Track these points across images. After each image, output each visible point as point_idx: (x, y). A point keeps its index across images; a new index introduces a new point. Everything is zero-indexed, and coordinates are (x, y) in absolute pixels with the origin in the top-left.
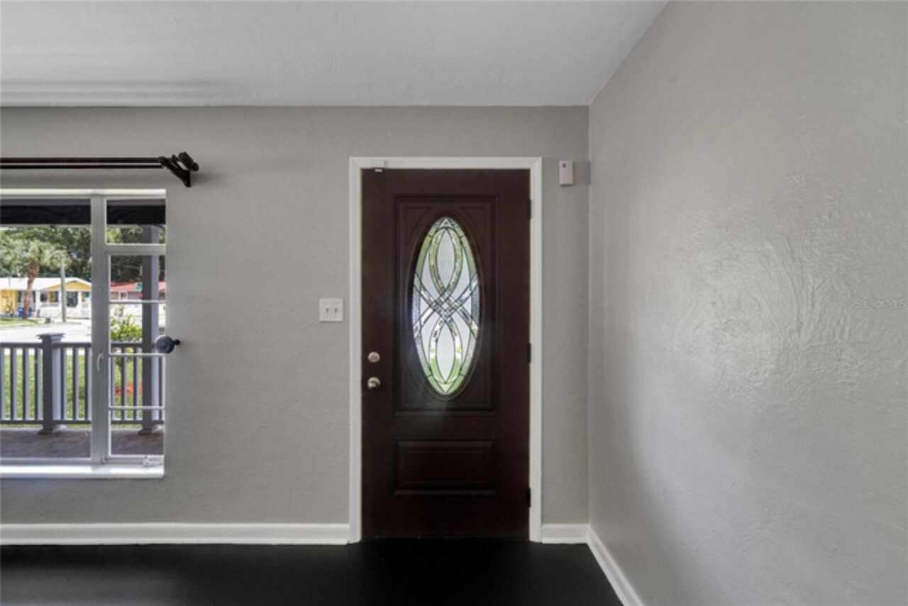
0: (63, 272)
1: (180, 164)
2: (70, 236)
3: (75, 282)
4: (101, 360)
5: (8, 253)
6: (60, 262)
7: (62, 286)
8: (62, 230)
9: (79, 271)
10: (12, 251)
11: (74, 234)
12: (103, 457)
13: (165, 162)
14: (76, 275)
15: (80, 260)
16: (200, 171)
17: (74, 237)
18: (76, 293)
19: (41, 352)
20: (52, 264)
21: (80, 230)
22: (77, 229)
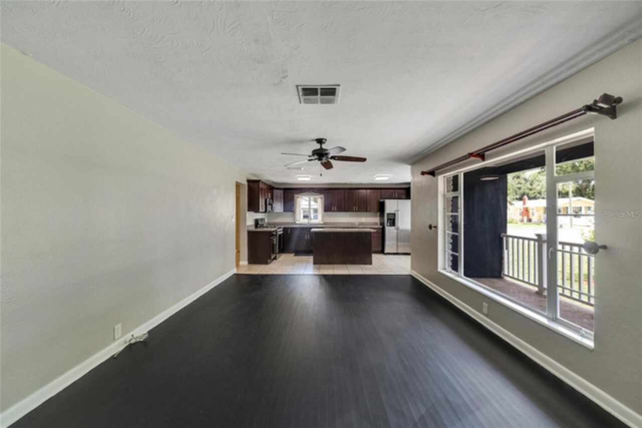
0: (571, 194)
1: (600, 105)
2: (576, 168)
3: (579, 200)
4: (552, 252)
5: (539, 185)
6: (568, 187)
7: (570, 203)
8: (571, 165)
9: (584, 192)
10: (540, 184)
11: (580, 166)
12: (554, 317)
13: (589, 108)
14: (582, 196)
15: (584, 184)
16: (625, 101)
17: (580, 168)
18: (581, 208)
19: (537, 243)
20: (563, 189)
21: (584, 162)
22: (582, 162)
